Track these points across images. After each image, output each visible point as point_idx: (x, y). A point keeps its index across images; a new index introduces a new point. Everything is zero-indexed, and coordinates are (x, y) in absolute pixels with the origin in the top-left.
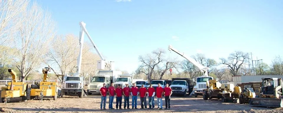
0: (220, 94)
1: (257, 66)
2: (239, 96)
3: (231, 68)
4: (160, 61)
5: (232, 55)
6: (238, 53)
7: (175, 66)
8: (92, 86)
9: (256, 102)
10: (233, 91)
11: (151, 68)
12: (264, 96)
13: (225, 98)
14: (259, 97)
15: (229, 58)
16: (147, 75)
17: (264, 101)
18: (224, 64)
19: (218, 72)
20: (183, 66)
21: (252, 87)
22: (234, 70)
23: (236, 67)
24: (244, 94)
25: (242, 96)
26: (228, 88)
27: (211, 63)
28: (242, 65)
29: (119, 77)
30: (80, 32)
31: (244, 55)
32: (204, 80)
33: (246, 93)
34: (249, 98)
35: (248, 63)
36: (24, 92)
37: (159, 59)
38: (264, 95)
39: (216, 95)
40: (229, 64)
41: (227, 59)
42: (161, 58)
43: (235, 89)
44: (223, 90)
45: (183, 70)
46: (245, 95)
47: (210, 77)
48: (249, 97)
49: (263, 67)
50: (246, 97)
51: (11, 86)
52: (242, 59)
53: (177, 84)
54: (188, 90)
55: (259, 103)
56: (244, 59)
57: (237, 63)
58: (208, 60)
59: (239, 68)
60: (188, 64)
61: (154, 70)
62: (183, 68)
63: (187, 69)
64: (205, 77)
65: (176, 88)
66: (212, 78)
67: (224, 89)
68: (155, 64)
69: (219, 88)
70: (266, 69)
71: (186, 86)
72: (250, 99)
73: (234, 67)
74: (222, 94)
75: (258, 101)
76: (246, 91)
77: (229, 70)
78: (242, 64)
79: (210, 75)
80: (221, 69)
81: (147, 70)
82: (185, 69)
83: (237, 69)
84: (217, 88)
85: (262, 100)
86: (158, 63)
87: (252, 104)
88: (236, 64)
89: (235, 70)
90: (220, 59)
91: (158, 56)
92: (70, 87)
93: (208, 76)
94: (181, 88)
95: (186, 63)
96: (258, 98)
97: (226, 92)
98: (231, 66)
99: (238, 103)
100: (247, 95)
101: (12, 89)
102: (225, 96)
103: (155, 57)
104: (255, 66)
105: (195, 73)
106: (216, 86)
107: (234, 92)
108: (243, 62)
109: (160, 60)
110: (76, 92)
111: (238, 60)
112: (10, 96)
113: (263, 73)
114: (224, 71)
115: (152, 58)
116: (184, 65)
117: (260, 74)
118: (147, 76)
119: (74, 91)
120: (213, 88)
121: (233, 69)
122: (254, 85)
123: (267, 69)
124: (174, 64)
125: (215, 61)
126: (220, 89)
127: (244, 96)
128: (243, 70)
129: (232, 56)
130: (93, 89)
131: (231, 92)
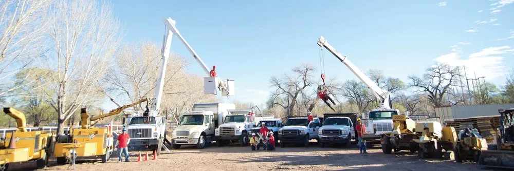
0: (414, 142)
1: (476, 89)
2: (454, 147)
3: (430, 92)
4: (307, 84)
5: (430, 70)
6: (440, 67)
7: (334, 92)
8: (181, 132)
9: (491, 159)
10: (440, 135)
11: (292, 96)
12: (507, 147)
13: (425, 150)
14: (496, 149)
15: (426, 76)
16: (285, 108)
17: (510, 156)
18: (416, 86)
19: (408, 100)
20: (346, 92)
21: (475, 126)
22: (435, 97)
23: (438, 91)
24: (464, 142)
25: (461, 146)
26: (430, 131)
27: (393, 85)
28: (450, 86)
29: (230, 114)
30: (165, 36)
31: (451, 69)
32: (382, 116)
33: (468, 140)
34: (475, 150)
35: (459, 84)
36: (40, 150)
37: (304, 82)
38: (506, 145)
39: (408, 145)
40: (427, 87)
41: (421, 77)
42: (308, 79)
43: (443, 132)
44: (420, 134)
45: (347, 99)
46: (466, 145)
47: (393, 110)
48: (475, 148)
49: (486, 89)
50: (468, 149)
51: (11, 139)
52: (448, 76)
53: (332, 124)
54: (353, 135)
55: (498, 161)
56: (452, 76)
57: (439, 84)
58: (388, 81)
59: (444, 92)
60: (354, 87)
61: (296, 99)
62: (346, 96)
63: (354, 96)
64: (384, 110)
65: (331, 132)
66: (398, 111)
67: (422, 133)
68: (298, 89)
69: (412, 131)
70: (493, 93)
71: (349, 127)
72: (476, 153)
73: (435, 91)
74: (418, 143)
75: (495, 157)
76: (468, 136)
77: (427, 96)
78: (448, 85)
79: (393, 105)
80: (413, 96)
81: (285, 100)
82: (349, 97)
83: (441, 95)
84: (408, 130)
85: (503, 155)
86: (304, 88)
87: (484, 163)
88: (438, 87)
89: (438, 96)
90: (410, 77)
91: (302, 77)
92: (136, 137)
93: (389, 108)
94: (341, 131)
95: (352, 87)
96: (496, 151)
97: (426, 138)
98: (430, 90)
99: (453, 161)
100: (471, 145)
101: (14, 145)
102: (425, 146)
103: (298, 78)
104: (471, 89)
105: (368, 102)
106: (405, 127)
107: (442, 138)
108: (451, 81)
109: (306, 82)
110: (147, 145)
111: (442, 79)
112: (6, 160)
113: (487, 101)
114: (418, 99)
115: (293, 80)
116: (348, 90)
117: (483, 102)
118: (286, 110)
119: (144, 143)
120: (401, 130)
121: (433, 95)
122: (478, 122)
123: (496, 93)
124: (330, 88)
125: (400, 82)
126: (414, 133)
127: (463, 146)
128: (451, 96)
129: (430, 73)
130: (181, 138)
131: (436, 138)
